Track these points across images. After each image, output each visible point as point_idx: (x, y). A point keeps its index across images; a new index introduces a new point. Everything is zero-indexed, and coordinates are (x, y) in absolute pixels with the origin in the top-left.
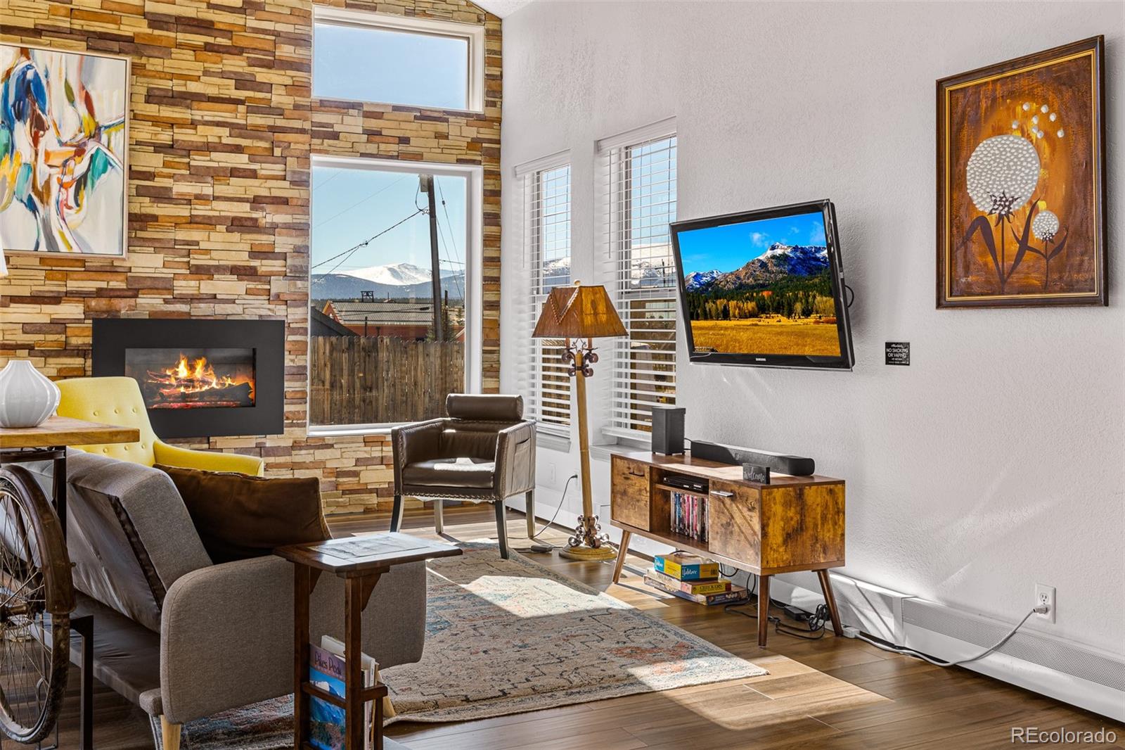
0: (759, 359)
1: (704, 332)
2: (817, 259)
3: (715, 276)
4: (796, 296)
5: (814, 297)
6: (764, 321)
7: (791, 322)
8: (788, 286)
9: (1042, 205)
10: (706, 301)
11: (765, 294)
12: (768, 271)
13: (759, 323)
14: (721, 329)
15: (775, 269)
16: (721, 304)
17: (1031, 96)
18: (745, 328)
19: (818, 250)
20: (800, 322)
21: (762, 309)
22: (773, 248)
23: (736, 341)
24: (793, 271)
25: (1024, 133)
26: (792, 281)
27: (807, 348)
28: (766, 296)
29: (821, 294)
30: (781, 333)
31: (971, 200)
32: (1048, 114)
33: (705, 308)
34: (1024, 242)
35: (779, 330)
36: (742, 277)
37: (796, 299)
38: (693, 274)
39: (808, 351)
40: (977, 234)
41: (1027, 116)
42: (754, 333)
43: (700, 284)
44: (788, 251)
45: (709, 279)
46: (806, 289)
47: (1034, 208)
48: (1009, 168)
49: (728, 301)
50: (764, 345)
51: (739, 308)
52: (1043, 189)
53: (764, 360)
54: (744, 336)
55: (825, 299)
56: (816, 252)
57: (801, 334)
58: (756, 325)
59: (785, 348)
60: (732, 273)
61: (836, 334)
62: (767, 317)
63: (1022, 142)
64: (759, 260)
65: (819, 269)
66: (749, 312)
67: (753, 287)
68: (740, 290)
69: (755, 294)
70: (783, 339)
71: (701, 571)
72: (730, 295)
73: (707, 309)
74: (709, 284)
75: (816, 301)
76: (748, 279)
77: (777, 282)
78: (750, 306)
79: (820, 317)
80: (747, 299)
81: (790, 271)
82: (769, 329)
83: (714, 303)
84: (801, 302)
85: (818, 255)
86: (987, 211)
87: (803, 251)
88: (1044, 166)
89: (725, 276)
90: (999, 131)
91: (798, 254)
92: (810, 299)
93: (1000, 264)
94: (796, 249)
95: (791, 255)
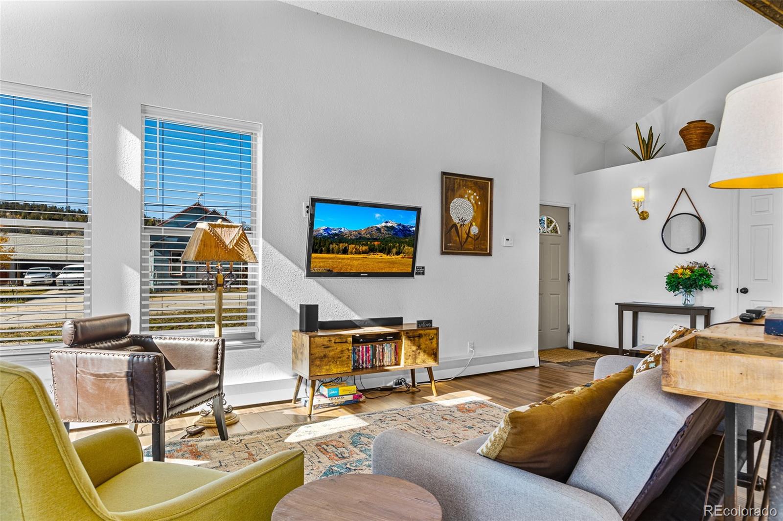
0: (363, 275)
1: (323, 260)
2: (411, 231)
3: (342, 230)
4: (395, 246)
5: (404, 247)
6: (371, 256)
7: (388, 257)
8: (391, 241)
9: (474, 223)
10: (332, 243)
11: (376, 243)
12: (381, 233)
13: (368, 257)
14: (340, 259)
15: (385, 232)
16: (342, 246)
17: (471, 188)
18: (359, 259)
19: (411, 227)
20: (393, 257)
21: (372, 250)
22: (387, 222)
23: (349, 265)
24: (396, 234)
25: (469, 200)
26: (394, 239)
27: (394, 269)
28: (376, 245)
29: (408, 245)
30: (381, 262)
31: (451, 217)
32: (476, 196)
33: (329, 247)
34: (468, 234)
35: (380, 260)
36: (363, 234)
37: (394, 247)
38: (324, 228)
39: (394, 270)
40: (453, 230)
41: (470, 195)
42: (363, 262)
43: (328, 233)
44: (395, 225)
45: (337, 232)
46: (401, 243)
47: (471, 224)
48: (464, 210)
49: (349, 245)
50: (369, 267)
51: (356, 249)
52: (474, 219)
53: (367, 275)
54: (355, 263)
55: (409, 248)
56: (410, 227)
57: (393, 263)
58: (366, 258)
59: (382, 269)
60: (356, 231)
61: (411, 263)
62: (374, 254)
63: (468, 202)
64: (376, 227)
65: (410, 235)
66: (363, 251)
67: (368, 239)
68: (359, 239)
69: (369, 243)
70: (381, 265)
71: (339, 391)
72: (352, 242)
73: (331, 248)
74: (336, 235)
75: (404, 249)
76: (366, 235)
77: (384, 239)
78: (364, 248)
79: (405, 256)
80: (363, 244)
81: (394, 234)
82: (374, 260)
83: (337, 245)
84: (396, 248)
85: (411, 229)
86: (457, 222)
87: (403, 226)
88: (475, 212)
89: (350, 232)
90: (462, 197)
91: (400, 227)
92: (402, 248)
93: (461, 239)
94: (400, 225)
95: (396, 227)
